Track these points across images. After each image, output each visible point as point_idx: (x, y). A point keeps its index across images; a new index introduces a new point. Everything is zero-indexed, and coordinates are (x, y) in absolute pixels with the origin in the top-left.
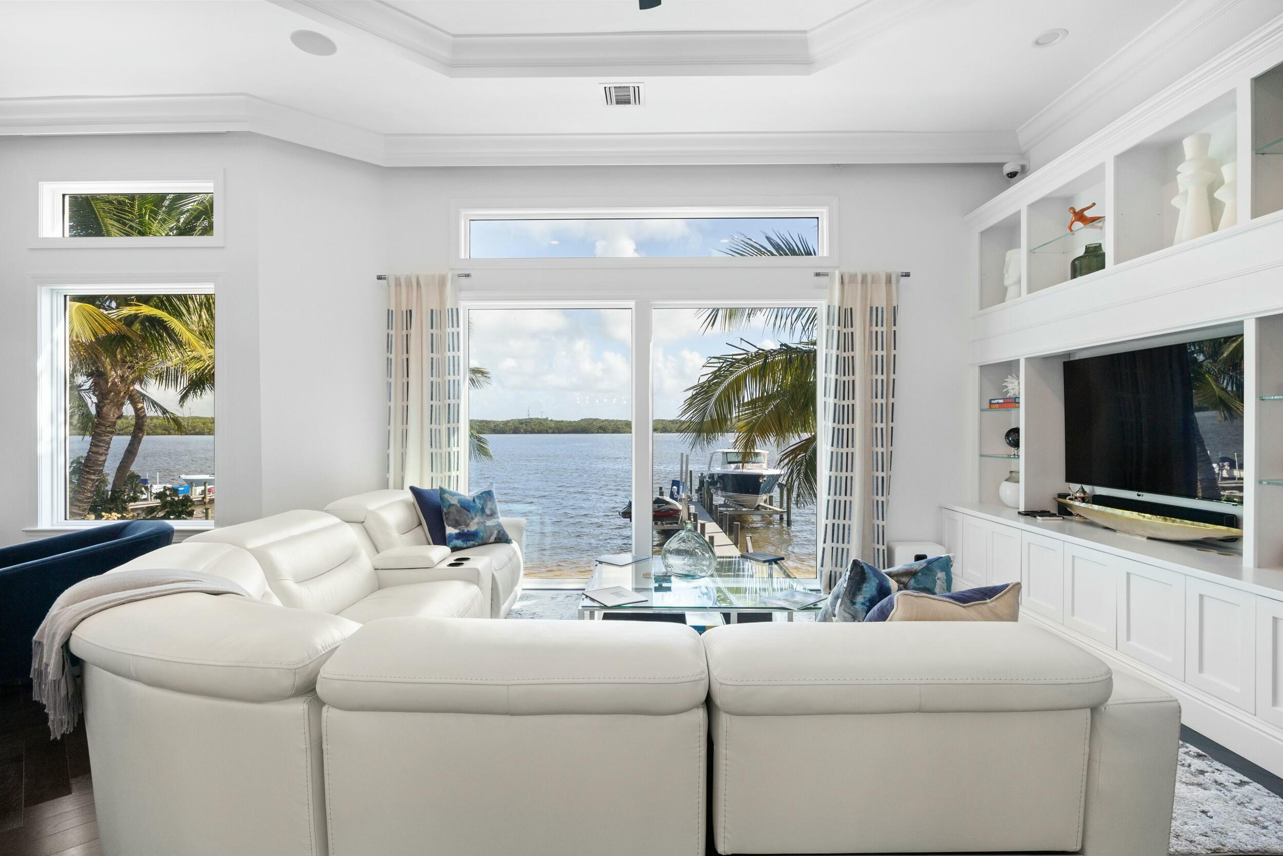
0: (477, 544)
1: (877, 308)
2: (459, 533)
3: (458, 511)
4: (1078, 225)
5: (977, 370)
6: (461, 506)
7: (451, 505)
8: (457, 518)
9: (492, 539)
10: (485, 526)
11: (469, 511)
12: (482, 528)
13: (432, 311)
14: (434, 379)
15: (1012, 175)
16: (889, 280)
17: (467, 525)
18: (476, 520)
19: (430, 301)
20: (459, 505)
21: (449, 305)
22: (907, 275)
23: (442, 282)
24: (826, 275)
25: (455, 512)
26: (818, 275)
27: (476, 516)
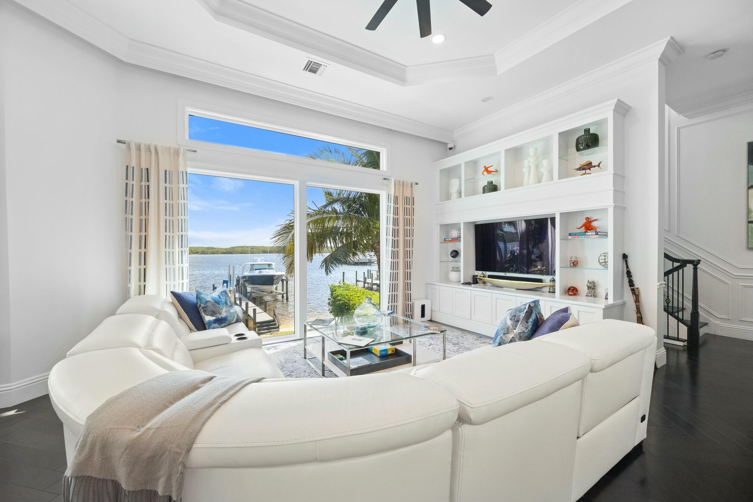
0: (226, 325)
1: (407, 197)
2: (216, 319)
3: (213, 305)
4: (485, 173)
5: (439, 226)
6: (215, 302)
7: (207, 302)
8: (213, 309)
9: (234, 321)
10: (230, 313)
11: (219, 304)
12: (229, 314)
13: (166, 171)
14: (168, 218)
15: (451, 149)
16: (412, 184)
17: (220, 314)
18: (224, 310)
19: (164, 165)
20: (213, 301)
21: (181, 169)
22: (417, 184)
23: (177, 152)
24: (388, 179)
25: (211, 305)
26: (385, 179)
27: (223, 307)
